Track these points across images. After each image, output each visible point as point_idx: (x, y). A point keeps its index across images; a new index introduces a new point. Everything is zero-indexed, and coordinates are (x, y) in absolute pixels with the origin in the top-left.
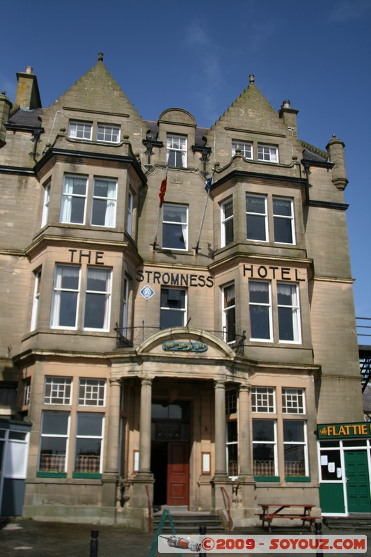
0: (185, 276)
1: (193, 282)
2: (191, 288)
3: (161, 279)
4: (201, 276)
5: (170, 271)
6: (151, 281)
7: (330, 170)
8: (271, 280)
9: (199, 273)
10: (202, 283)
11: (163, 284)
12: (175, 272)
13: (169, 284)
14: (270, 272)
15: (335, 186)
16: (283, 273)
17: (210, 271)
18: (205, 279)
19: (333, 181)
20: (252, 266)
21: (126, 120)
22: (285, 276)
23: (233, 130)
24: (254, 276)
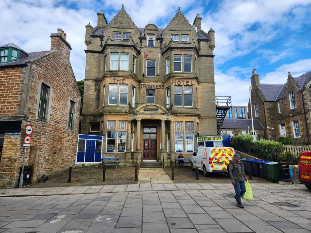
0: (154, 85)
1: (157, 87)
2: (156, 89)
3: (146, 87)
4: (160, 85)
5: (149, 84)
6: (143, 88)
7: (208, 42)
8: (182, 86)
9: (159, 84)
10: (160, 87)
12: (151, 84)
13: (149, 88)
14: (182, 82)
15: (210, 49)
16: (186, 83)
17: (163, 83)
18: (161, 86)
19: (209, 47)
20: (175, 81)
21: (133, 30)
22: (187, 84)
23: (172, 30)
24: (176, 84)
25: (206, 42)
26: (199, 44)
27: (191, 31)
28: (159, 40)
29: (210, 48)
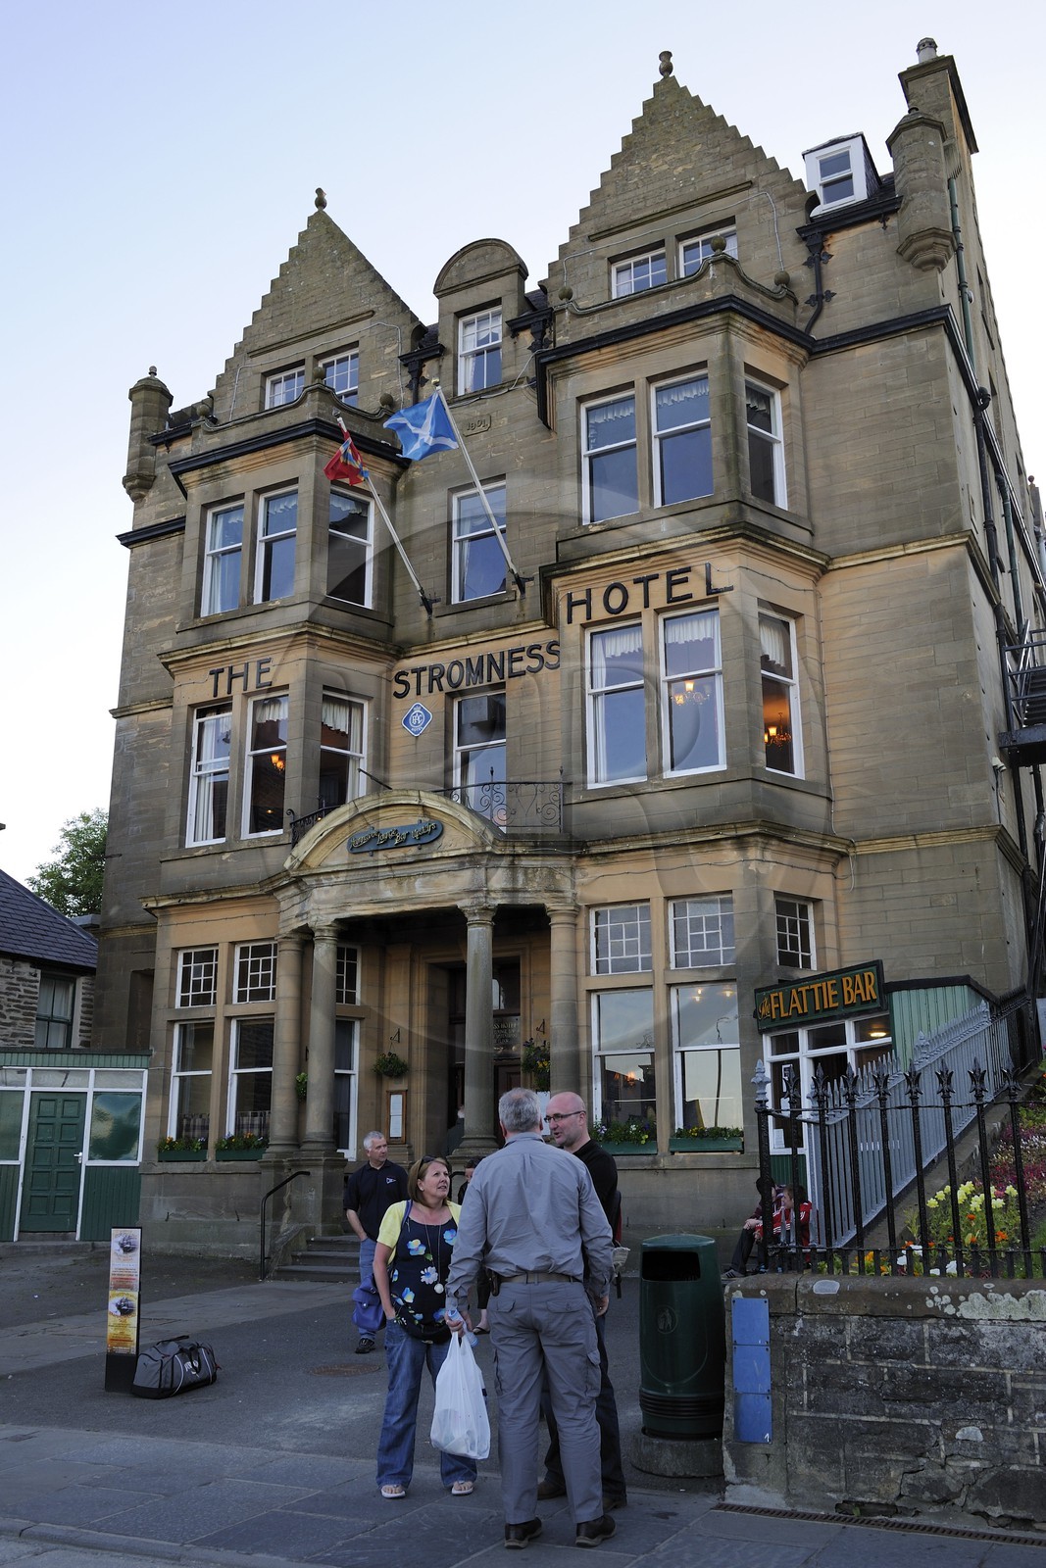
1: (517, 666)
2: (513, 684)
5: (462, 655)
6: (424, 689)
7: (892, 222)
8: (638, 615)
9: (527, 641)
10: (537, 663)
11: (450, 689)
12: (473, 653)
13: (462, 686)
14: (636, 592)
15: (909, 269)
16: (671, 584)
17: (553, 627)
18: (543, 652)
20: (589, 592)
21: (364, 325)
22: (679, 591)
23: (609, 232)
24: (595, 617)
25: (877, 224)
26: (817, 257)
27: (750, 184)
28: (524, 329)
29: (910, 259)
